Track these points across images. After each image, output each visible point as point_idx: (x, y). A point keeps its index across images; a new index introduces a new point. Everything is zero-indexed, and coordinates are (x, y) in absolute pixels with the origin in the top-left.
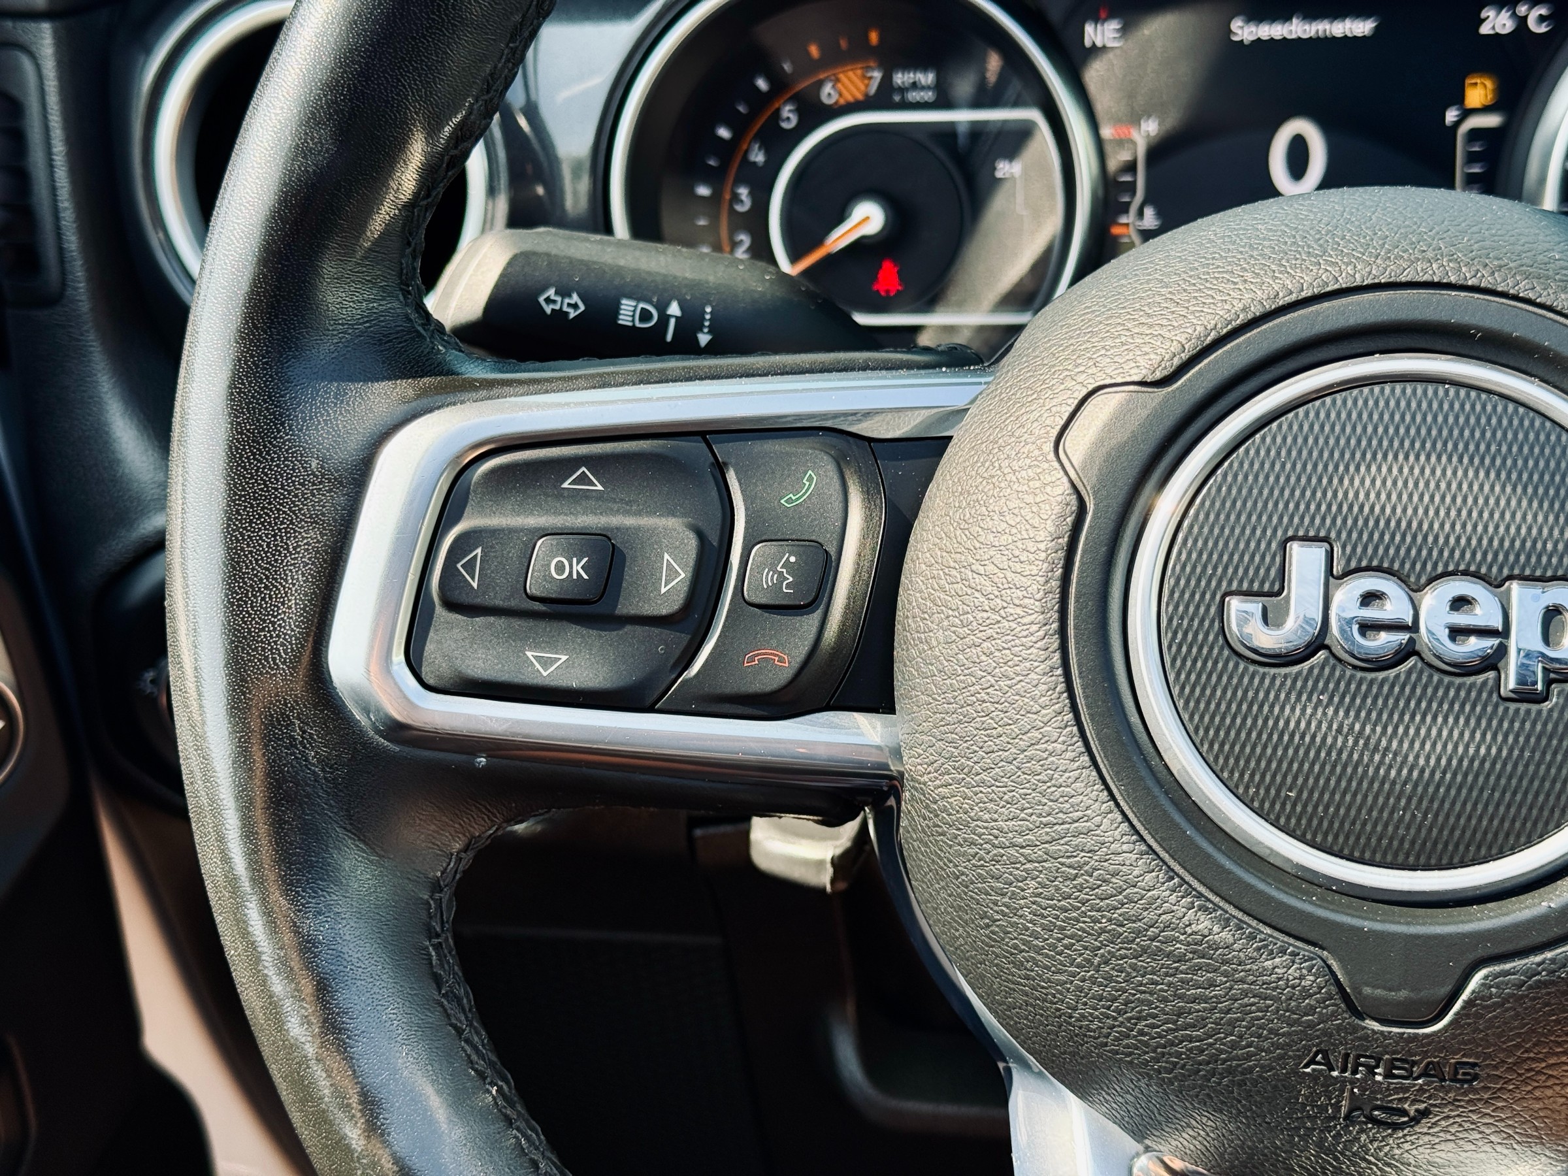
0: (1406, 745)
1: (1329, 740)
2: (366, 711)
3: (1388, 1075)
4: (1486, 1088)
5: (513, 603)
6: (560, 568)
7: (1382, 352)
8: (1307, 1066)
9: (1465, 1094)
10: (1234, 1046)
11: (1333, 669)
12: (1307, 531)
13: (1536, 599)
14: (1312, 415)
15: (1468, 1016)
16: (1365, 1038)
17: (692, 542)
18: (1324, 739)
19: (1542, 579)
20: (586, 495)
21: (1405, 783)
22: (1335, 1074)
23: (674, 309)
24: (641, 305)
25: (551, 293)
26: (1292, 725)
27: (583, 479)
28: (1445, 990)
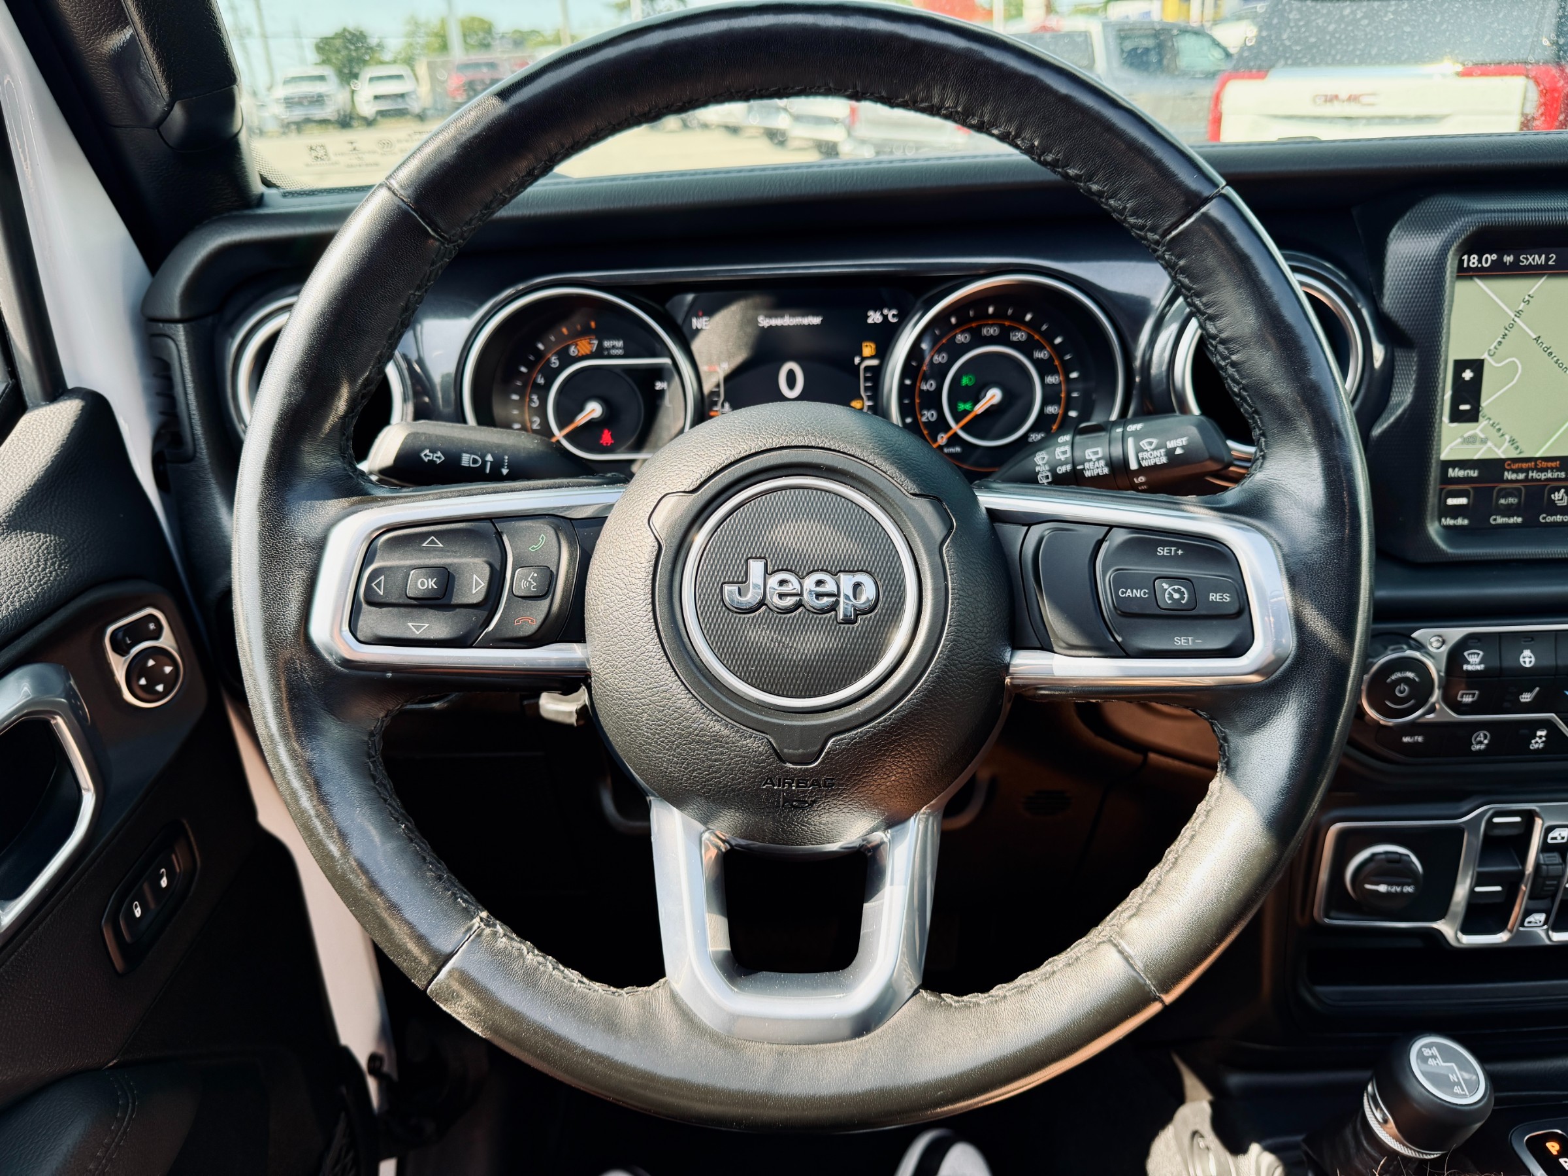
0: (799, 645)
1: (768, 644)
2: (331, 654)
3: (797, 786)
4: (838, 789)
5: (401, 601)
6: (423, 584)
7: (786, 476)
8: (764, 785)
9: (829, 792)
10: (733, 779)
11: (769, 614)
12: (756, 554)
13: (850, 580)
14: (757, 504)
15: (828, 759)
16: (787, 771)
17: (487, 569)
18: (766, 644)
19: (853, 571)
20: (435, 549)
21: (799, 661)
22: (776, 788)
23: (489, 458)
24: (473, 456)
25: (427, 451)
26: (752, 639)
27: (432, 542)
28: (817, 748)
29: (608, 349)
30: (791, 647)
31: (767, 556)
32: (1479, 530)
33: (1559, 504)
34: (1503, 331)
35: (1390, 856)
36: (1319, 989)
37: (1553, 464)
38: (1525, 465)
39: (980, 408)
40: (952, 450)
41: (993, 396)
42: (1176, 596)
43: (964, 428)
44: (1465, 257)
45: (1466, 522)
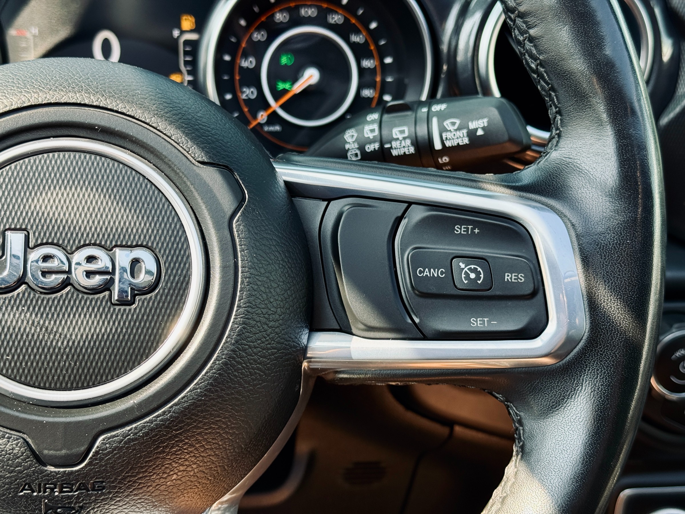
0: (66, 330)
1: (28, 330)
3: (61, 491)
4: (110, 493)
7: (54, 137)
8: (21, 491)
9: (100, 496)
13: (127, 256)
15: (96, 459)
21: (65, 349)
22: (35, 494)
28: (83, 448)
30: (56, 332)
31: (29, 227)
39: (298, 87)
40: (271, 128)
41: (311, 77)
42: (473, 276)
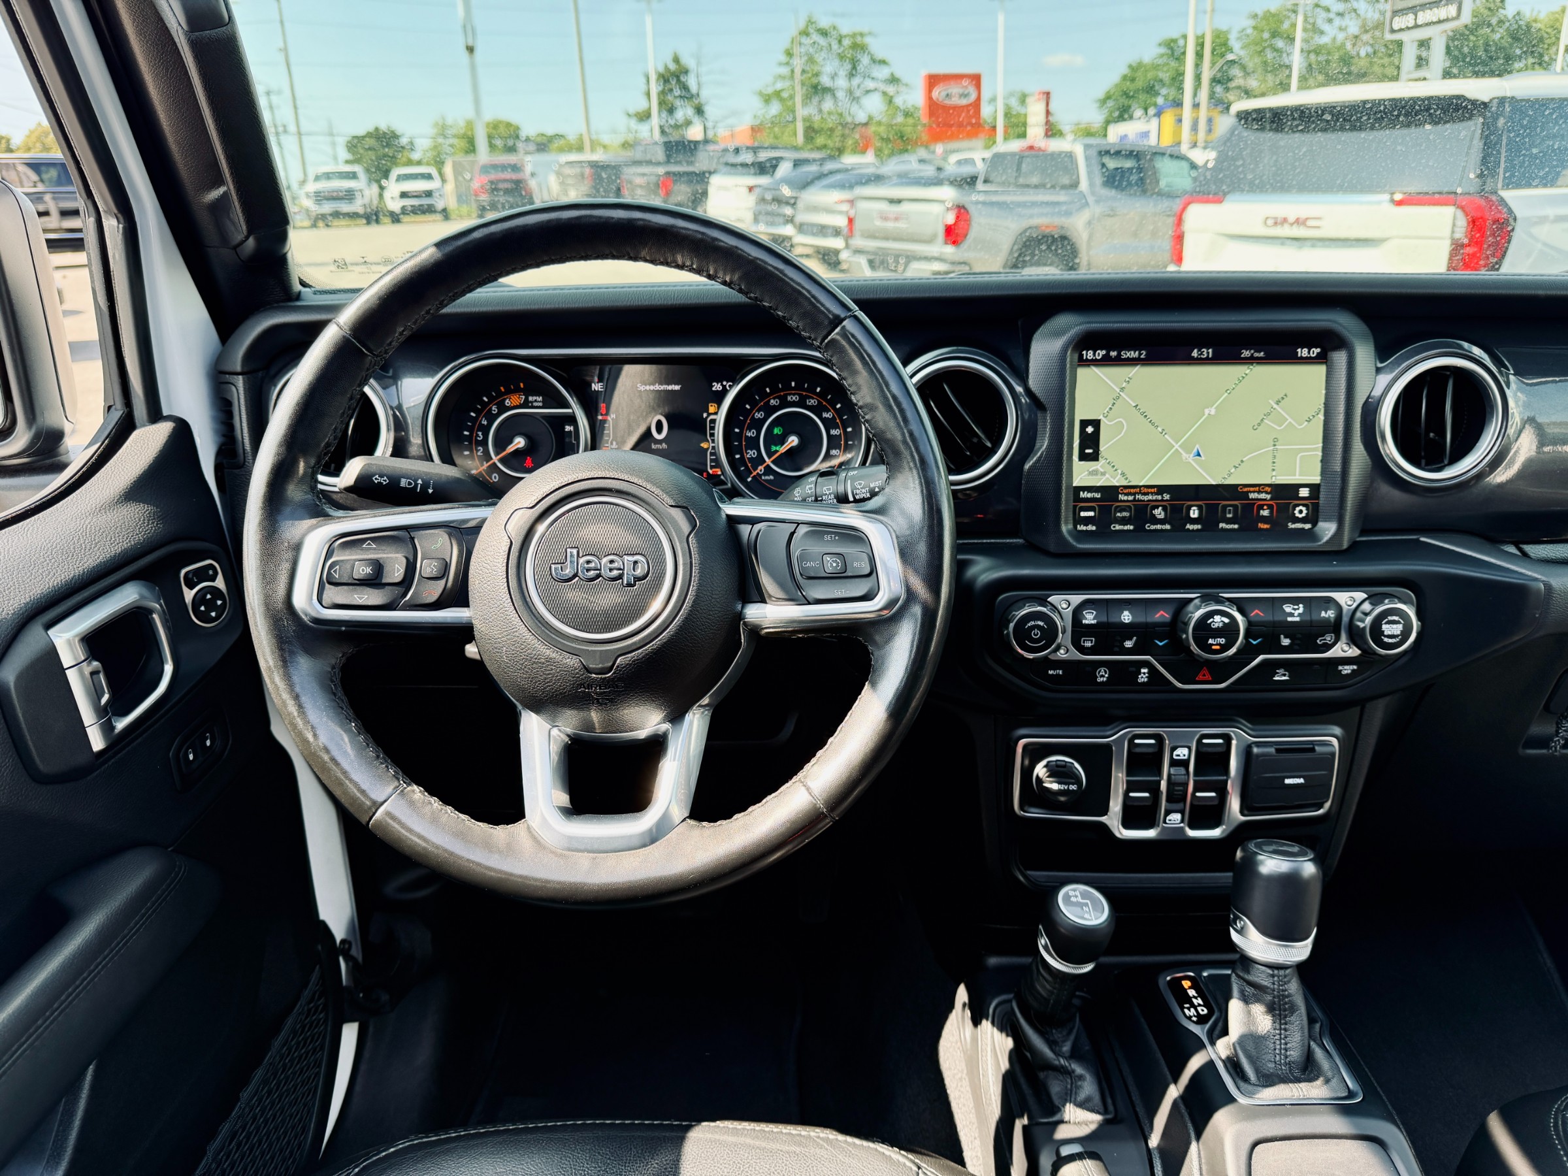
0: (601, 601)
2: (306, 615)
3: (600, 689)
5: (349, 582)
6: (363, 570)
7: (591, 496)
8: (579, 689)
10: (560, 686)
11: (579, 582)
12: (572, 546)
13: (631, 560)
14: (573, 514)
15: (618, 671)
16: (592, 679)
17: (404, 560)
18: (576, 601)
19: (633, 554)
20: (371, 549)
21: (598, 611)
22: (587, 690)
23: (420, 482)
24: (408, 480)
25: (377, 476)
26: (569, 598)
27: (370, 544)
28: (610, 664)
29: (532, 402)
30: (595, 603)
31: (579, 546)
32: (1103, 533)
33: (1159, 517)
34: (1112, 401)
35: (1058, 763)
36: (1029, 872)
37: (1153, 490)
38: (1132, 491)
39: (782, 449)
40: (767, 478)
41: (793, 441)
42: (835, 565)
43: (773, 462)
44: (1084, 352)
45: (1094, 528)
